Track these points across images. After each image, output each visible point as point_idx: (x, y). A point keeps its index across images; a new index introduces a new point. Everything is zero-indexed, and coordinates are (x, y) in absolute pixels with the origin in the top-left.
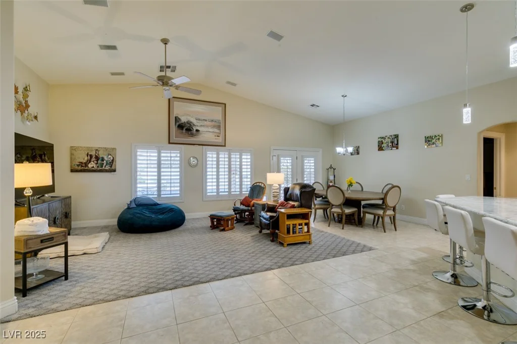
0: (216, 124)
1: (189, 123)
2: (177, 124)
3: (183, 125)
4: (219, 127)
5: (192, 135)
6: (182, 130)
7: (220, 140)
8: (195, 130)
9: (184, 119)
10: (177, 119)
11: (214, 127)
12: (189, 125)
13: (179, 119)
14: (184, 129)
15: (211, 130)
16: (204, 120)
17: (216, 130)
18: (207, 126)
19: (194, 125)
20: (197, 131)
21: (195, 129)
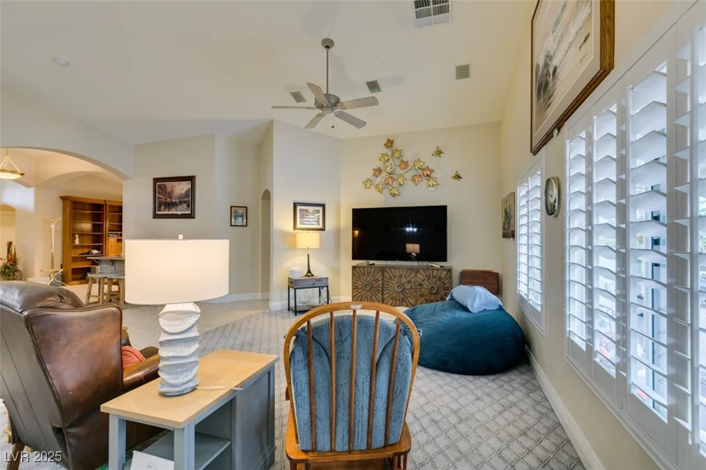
1: (546, 60)
2: (537, 85)
3: (541, 78)
5: (549, 99)
6: (540, 98)
9: (542, 59)
10: (537, 71)
12: (546, 70)
13: (538, 68)
14: (542, 93)
19: (551, 59)
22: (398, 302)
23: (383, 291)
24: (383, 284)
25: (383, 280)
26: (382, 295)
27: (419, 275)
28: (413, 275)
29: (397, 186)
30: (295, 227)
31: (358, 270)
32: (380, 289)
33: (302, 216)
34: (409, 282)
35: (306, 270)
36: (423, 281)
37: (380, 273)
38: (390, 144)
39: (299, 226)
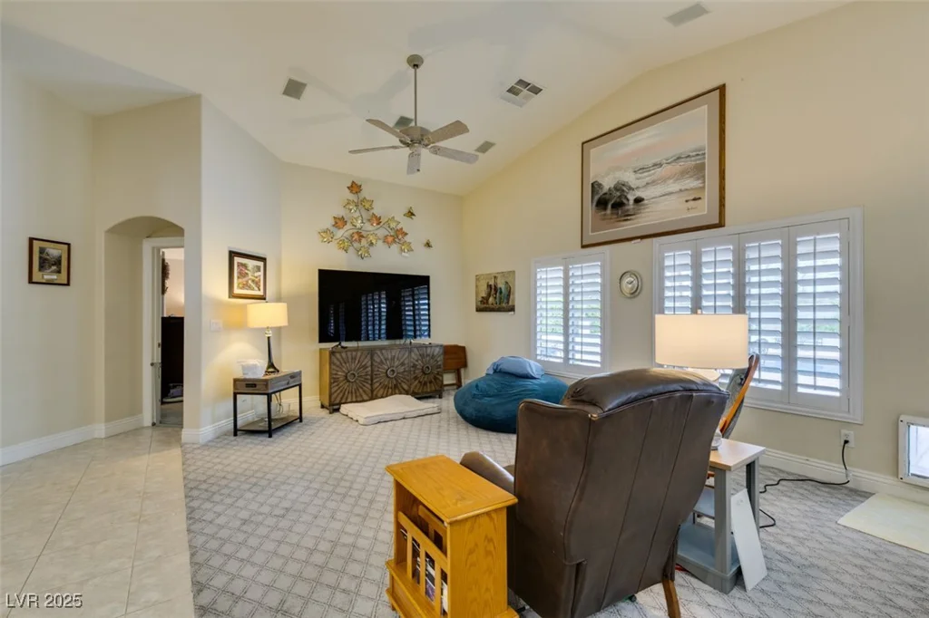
0: (691, 163)
1: (621, 188)
2: (596, 198)
3: (607, 196)
4: (699, 170)
5: (627, 216)
6: (605, 209)
7: (704, 210)
8: (631, 202)
9: (608, 183)
10: (595, 187)
11: (683, 174)
12: (618, 194)
13: (600, 185)
14: (610, 206)
15: (674, 187)
16: (655, 165)
17: (692, 183)
18: (664, 180)
19: (631, 189)
20: (638, 201)
21: (631, 198)
22: (390, 390)
23: (372, 381)
24: (372, 371)
25: (372, 365)
26: (371, 385)
27: (413, 355)
28: (407, 354)
29: (367, 245)
30: (232, 295)
31: (338, 355)
32: (369, 377)
33: (242, 275)
34: (403, 364)
35: (265, 364)
36: (417, 361)
37: (369, 357)
38: (355, 188)
39: (237, 291)
